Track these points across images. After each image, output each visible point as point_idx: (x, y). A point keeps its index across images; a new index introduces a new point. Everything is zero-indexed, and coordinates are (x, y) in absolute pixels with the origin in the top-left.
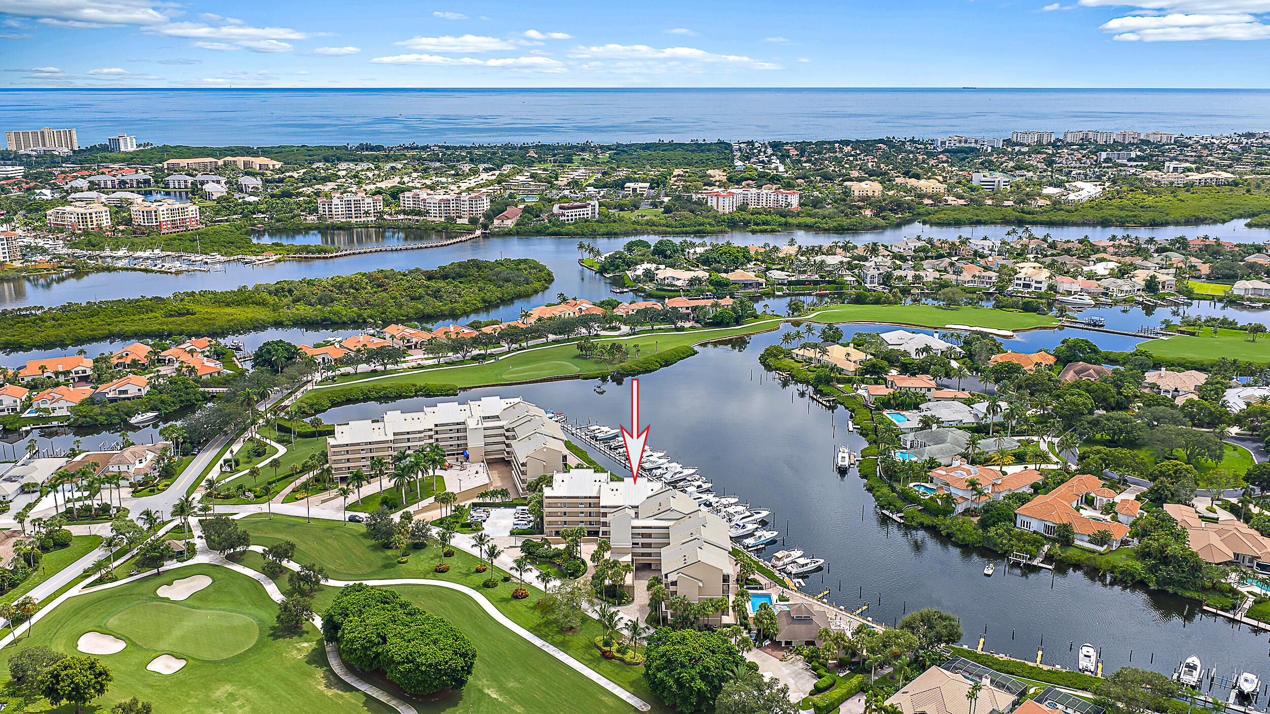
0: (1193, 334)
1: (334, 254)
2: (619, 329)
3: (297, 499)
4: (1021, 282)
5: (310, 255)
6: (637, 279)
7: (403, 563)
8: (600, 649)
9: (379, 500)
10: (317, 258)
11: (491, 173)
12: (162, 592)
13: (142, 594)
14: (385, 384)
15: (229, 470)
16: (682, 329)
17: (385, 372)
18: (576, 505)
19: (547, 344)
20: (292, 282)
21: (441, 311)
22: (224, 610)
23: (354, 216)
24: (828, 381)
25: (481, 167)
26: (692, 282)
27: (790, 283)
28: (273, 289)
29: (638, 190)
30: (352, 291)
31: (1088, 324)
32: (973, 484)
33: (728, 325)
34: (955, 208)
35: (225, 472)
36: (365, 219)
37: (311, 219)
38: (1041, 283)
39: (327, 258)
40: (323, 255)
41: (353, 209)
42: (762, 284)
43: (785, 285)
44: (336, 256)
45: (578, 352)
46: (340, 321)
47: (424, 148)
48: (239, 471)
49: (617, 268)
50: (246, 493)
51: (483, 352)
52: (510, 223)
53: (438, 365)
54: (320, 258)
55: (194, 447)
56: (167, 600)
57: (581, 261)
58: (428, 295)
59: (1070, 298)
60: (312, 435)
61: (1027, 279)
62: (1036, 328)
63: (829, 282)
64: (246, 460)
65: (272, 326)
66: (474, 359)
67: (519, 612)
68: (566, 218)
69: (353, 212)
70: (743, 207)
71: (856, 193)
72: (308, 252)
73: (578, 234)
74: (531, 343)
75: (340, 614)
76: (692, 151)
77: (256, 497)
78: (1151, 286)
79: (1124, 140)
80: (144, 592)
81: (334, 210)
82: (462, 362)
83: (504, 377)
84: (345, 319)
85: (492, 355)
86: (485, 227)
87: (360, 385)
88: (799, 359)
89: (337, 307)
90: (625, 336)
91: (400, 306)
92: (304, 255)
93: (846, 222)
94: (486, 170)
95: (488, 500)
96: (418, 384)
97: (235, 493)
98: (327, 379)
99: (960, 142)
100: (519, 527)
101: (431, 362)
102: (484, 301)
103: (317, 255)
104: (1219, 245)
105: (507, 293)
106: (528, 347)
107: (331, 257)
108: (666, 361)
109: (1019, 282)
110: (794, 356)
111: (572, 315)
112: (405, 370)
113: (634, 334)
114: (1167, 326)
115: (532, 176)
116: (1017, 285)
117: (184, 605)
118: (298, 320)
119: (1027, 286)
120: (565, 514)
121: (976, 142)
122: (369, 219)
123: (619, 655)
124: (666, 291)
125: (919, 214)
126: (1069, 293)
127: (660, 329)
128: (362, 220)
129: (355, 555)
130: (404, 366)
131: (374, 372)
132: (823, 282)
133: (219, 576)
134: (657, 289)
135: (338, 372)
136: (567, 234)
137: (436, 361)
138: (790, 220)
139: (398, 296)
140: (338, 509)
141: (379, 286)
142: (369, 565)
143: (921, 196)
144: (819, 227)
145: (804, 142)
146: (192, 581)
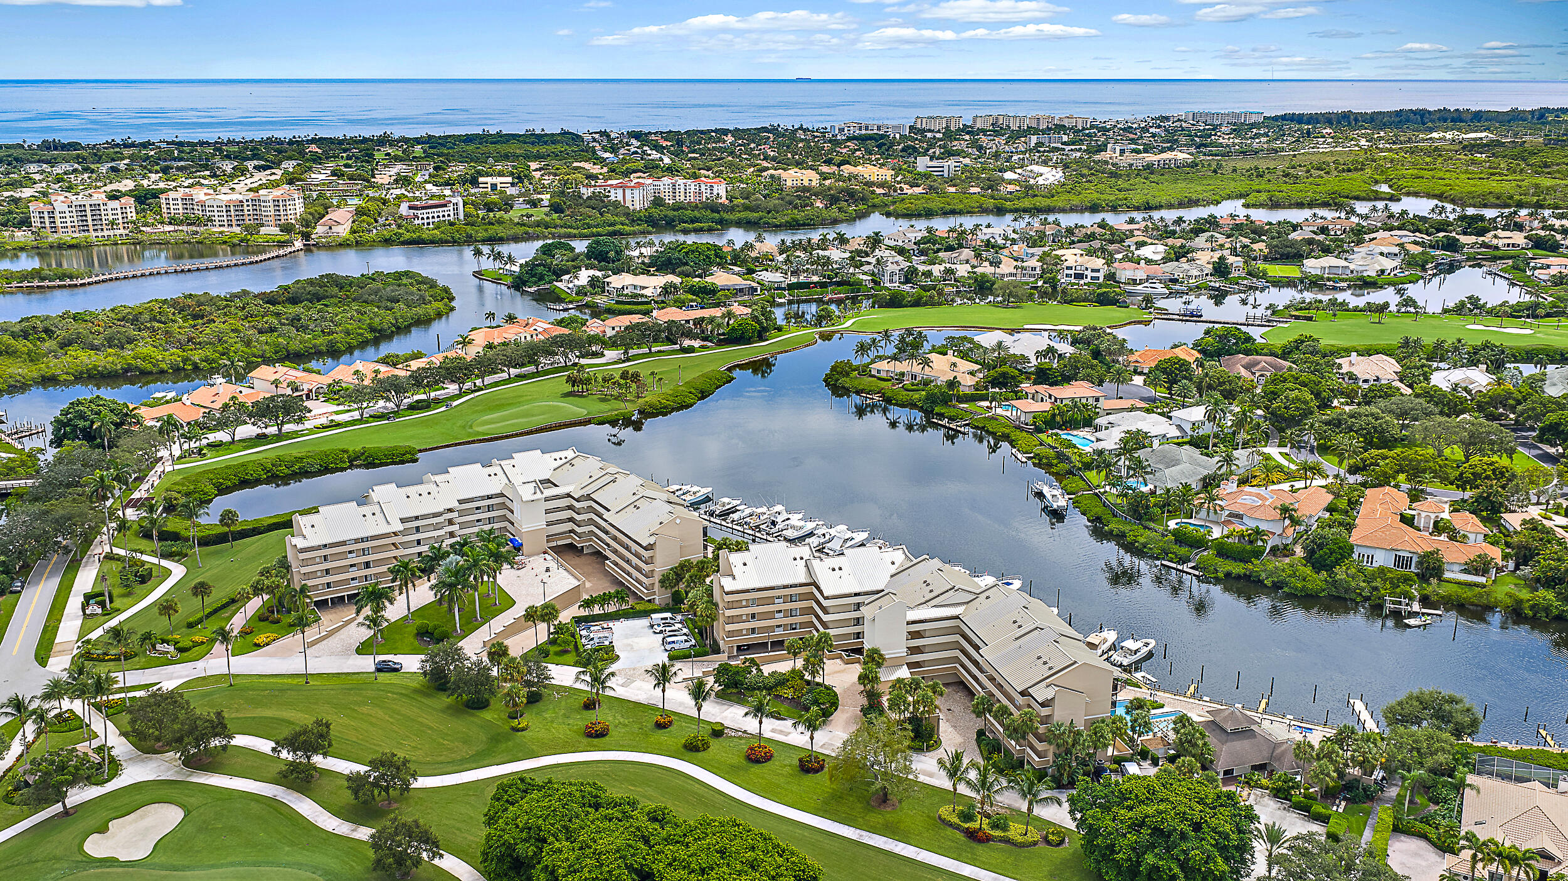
0: (1310, 319)
1: (87, 280)
2: (603, 355)
3: (258, 646)
4: (1072, 272)
5: (47, 283)
6: (581, 291)
7: (523, 730)
8: (957, 827)
9: (412, 629)
10: (59, 287)
11: (268, 172)
12: (95, 846)
13: (57, 859)
14: (295, 453)
15: (99, 611)
16: (691, 350)
17: (280, 437)
18: (770, 601)
19: (509, 380)
20: (47, 318)
21: (314, 346)
22: (241, 864)
23: (91, 228)
24: (946, 400)
25: (250, 165)
26: (667, 290)
27: (791, 287)
28: (17, 329)
29: (499, 186)
30: (157, 325)
31: (1185, 315)
32: (1286, 511)
33: (749, 341)
34: (917, 197)
35: (93, 615)
36: (111, 233)
37: (22, 236)
38: (1098, 271)
39: (76, 285)
40: (68, 282)
41: (89, 218)
42: (756, 290)
43: (784, 289)
44: (89, 284)
45: (568, 388)
46: (155, 370)
47: (145, 145)
48: (118, 611)
49: (541, 278)
50: (158, 647)
51: (424, 397)
52: (343, 231)
53: (361, 421)
54: (64, 286)
55: (13, 579)
56: (110, 862)
57: (478, 274)
58: (284, 324)
59: (1140, 287)
60: (221, 539)
61: (1078, 268)
62: (1130, 323)
63: (839, 284)
64: (122, 591)
65: (37, 383)
66: (412, 408)
67: (778, 786)
68: (420, 222)
69: (90, 223)
70: (658, 202)
71: (789, 183)
72: (43, 279)
73: (447, 242)
74: (488, 380)
75: (526, 840)
76: (533, 143)
77: (181, 650)
78: (1221, 269)
79: (1038, 124)
80: (58, 852)
81: (58, 221)
82: (396, 414)
83: (480, 429)
84: (163, 366)
85: (437, 401)
86: (306, 236)
87: (254, 458)
88: (883, 375)
89: (145, 348)
90: (616, 363)
91: (248, 344)
92: (36, 283)
93: (800, 216)
94: (258, 168)
95: (597, 610)
96: (351, 449)
97: (137, 648)
98: (190, 453)
99: (860, 129)
100: (676, 646)
101: (346, 417)
102: (372, 329)
103: (58, 282)
104: (1252, 222)
105: (402, 317)
106: (486, 387)
107: (81, 285)
108: (702, 392)
109: (1069, 272)
110: (874, 372)
111: (529, 338)
112: (311, 431)
113: (628, 360)
114: (1274, 313)
115: (334, 174)
116: (1067, 275)
117: (154, 867)
118: (81, 373)
119: (1079, 276)
120: (753, 616)
121: (879, 128)
122: (118, 232)
123: (997, 833)
124: (634, 303)
125: (874, 206)
126: (1134, 282)
127: (659, 351)
128: (106, 233)
129: (431, 728)
130: (308, 425)
131: (262, 438)
132: (831, 284)
133: (192, 800)
134: (618, 302)
135: (205, 442)
136: (432, 242)
137: (356, 415)
138: (725, 216)
139: (241, 328)
140: (345, 653)
141: (195, 317)
142: (466, 741)
143: (869, 184)
144: (768, 223)
145: (670, 132)
146: (142, 817)
